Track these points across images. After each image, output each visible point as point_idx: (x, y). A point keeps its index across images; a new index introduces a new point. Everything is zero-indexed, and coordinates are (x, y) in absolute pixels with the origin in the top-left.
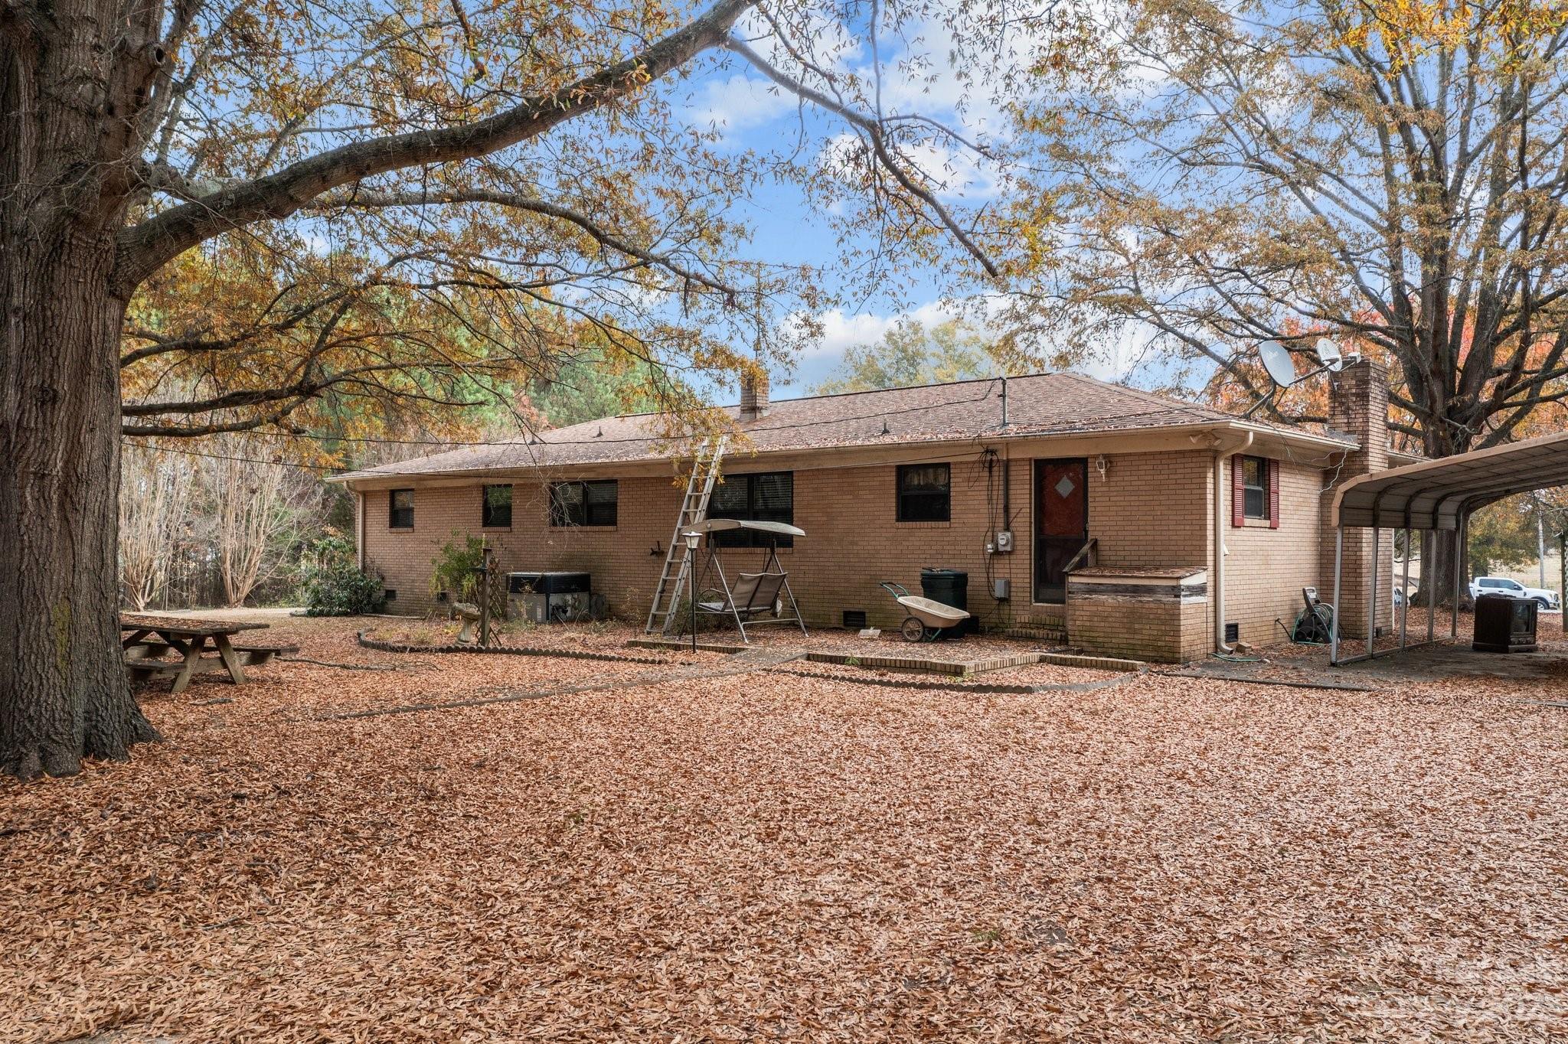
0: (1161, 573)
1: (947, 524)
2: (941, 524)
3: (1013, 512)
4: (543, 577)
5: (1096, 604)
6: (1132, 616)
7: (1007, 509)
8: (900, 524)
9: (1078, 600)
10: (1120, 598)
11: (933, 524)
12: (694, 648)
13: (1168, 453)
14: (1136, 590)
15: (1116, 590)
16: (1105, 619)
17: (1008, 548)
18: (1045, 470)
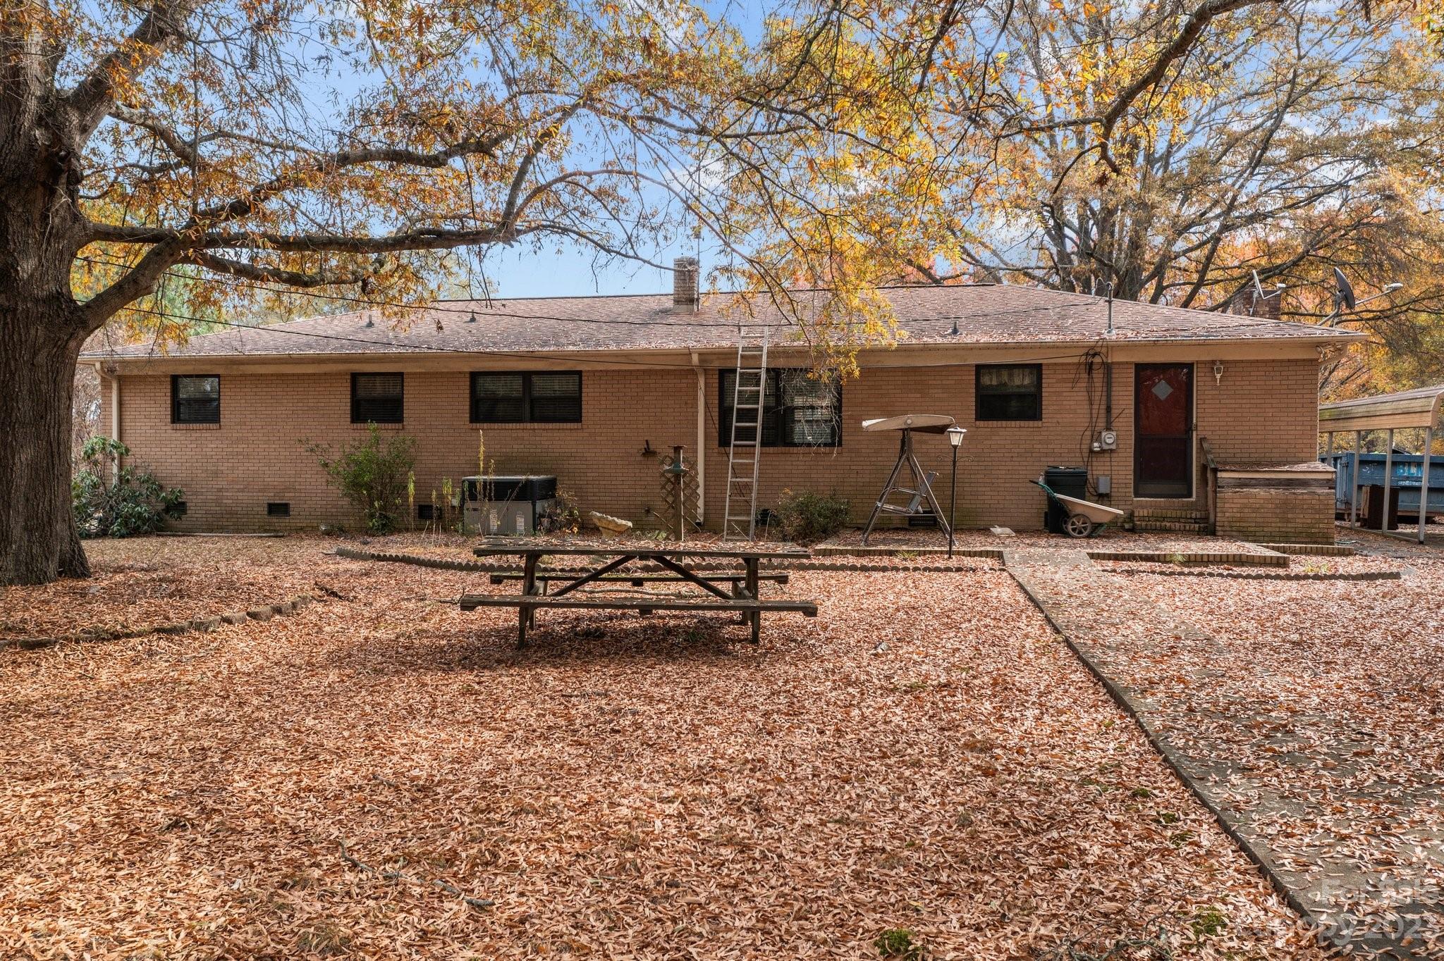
0: (1286, 468)
1: (1039, 424)
2: (1031, 423)
3: (1115, 412)
4: (528, 481)
5: (1247, 497)
6: (1285, 507)
7: (1109, 409)
8: (981, 423)
9: (1227, 493)
10: (1273, 491)
11: (1022, 423)
12: (950, 553)
13: (1282, 361)
14: (1290, 483)
15: (1269, 483)
16: (1256, 510)
17: (1114, 447)
18: (1146, 373)
